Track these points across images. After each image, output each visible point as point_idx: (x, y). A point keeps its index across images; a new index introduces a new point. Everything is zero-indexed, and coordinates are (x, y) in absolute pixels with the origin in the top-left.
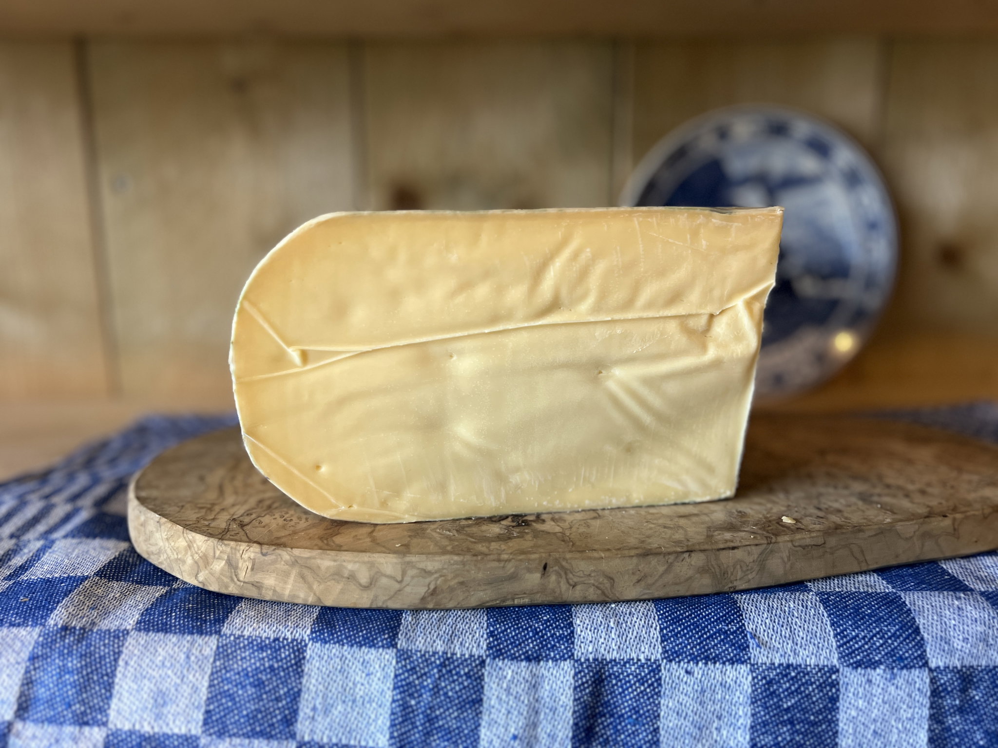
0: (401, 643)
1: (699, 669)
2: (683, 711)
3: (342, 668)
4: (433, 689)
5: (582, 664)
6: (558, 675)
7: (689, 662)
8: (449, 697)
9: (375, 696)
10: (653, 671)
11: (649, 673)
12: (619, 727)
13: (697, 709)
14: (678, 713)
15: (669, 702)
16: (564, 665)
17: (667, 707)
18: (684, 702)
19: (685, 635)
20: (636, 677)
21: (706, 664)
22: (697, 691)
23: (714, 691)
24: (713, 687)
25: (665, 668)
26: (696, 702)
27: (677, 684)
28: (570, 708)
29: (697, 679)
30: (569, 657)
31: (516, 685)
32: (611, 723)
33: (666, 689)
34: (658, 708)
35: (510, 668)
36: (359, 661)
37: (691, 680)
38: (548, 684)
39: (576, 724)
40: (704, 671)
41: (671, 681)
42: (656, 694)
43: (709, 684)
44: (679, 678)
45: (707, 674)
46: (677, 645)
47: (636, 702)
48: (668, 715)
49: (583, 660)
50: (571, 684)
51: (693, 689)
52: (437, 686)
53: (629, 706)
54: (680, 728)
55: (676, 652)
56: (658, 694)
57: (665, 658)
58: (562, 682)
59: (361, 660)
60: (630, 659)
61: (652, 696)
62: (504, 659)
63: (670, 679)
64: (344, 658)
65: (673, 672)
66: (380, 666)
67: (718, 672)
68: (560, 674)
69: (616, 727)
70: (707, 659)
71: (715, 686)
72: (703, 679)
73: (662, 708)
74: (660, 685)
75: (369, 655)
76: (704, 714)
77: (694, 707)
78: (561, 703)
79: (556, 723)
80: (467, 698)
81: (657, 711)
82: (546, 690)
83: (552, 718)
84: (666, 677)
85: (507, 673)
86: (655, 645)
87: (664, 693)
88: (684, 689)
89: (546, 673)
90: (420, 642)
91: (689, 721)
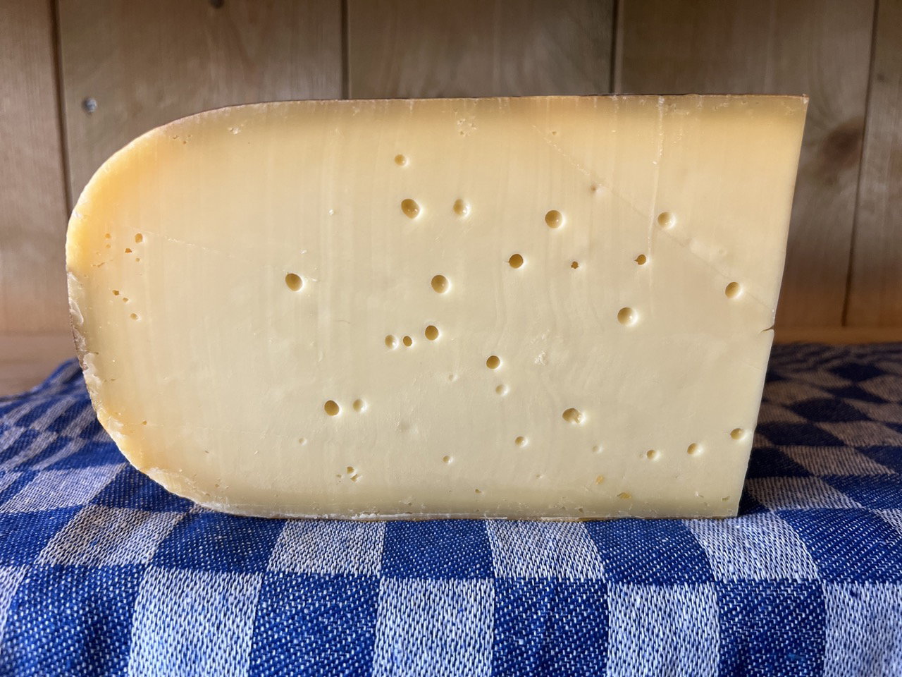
0: (498, 570)
1: (865, 590)
2: (851, 642)
3: (426, 604)
4: (545, 622)
5: (725, 587)
6: (698, 600)
7: (853, 582)
8: (566, 633)
9: (471, 638)
10: (813, 593)
11: (809, 596)
12: (776, 664)
13: (867, 639)
14: (845, 645)
15: (835, 632)
16: (704, 588)
17: (833, 638)
18: (852, 631)
19: (838, 551)
20: (795, 601)
21: (874, 583)
22: (866, 617)
23: (885, 616)
24: (884, 611)
25: (826, 590)
26: (866, 631)
27: (842, 609)
28: (717, 641)
29: (865, 602)
30: (708, 579)
31: (647, 615)
32: (767, 660)
33: (831, 616)
34: (822, 640)
35: (637, 593)
36: (448, 595)
37: (858, 604)
38: (687, 613)
39: (723, 662)
40: (872, 592)
41: (835, 606)
42: (819, 622)
43: (879, 609)
44: (844, 602)
45: (877, 596)
46: (835, 563)
47: (797, 633)
48: (834, 648)
49: (725, 582)
50: (716, 611)
51: (862, 614)
52: (550, 619)
53: (788, 639)
54: (847, 663)
55: (835, 570)
56: (823, 622)
57: (825, 577)
58: (705, 609)
59: (451, 593)
60: (783, 579)
61: (815, 626)
62: (628, 583)
63: (834, 603)
64: (428, 593)
65: (836, 594)
66: (475, 600)
67: (889, 594)
68: (701, 600)
69: (773, 663)
70: (874, 579)
71: (887, 611)
72: (873, 601)
73: (827, 639)
74: (824, 611)
75: (460, 587)
76: (875, 645)
77: (863, 637)
78: (705, 635)
79: (700, 661)
80: (588, 632)
81: (821, 643)
82: (685, 620)
83: (695, 655)
84: (829, 600)
85: (635, 600)
86: (808, 564)
87: (829, 621)
88: (851, 615)
89: (682, 598)
90: (521, 569)
91: (857, 653)
